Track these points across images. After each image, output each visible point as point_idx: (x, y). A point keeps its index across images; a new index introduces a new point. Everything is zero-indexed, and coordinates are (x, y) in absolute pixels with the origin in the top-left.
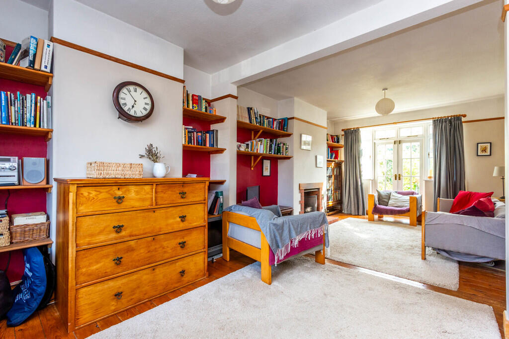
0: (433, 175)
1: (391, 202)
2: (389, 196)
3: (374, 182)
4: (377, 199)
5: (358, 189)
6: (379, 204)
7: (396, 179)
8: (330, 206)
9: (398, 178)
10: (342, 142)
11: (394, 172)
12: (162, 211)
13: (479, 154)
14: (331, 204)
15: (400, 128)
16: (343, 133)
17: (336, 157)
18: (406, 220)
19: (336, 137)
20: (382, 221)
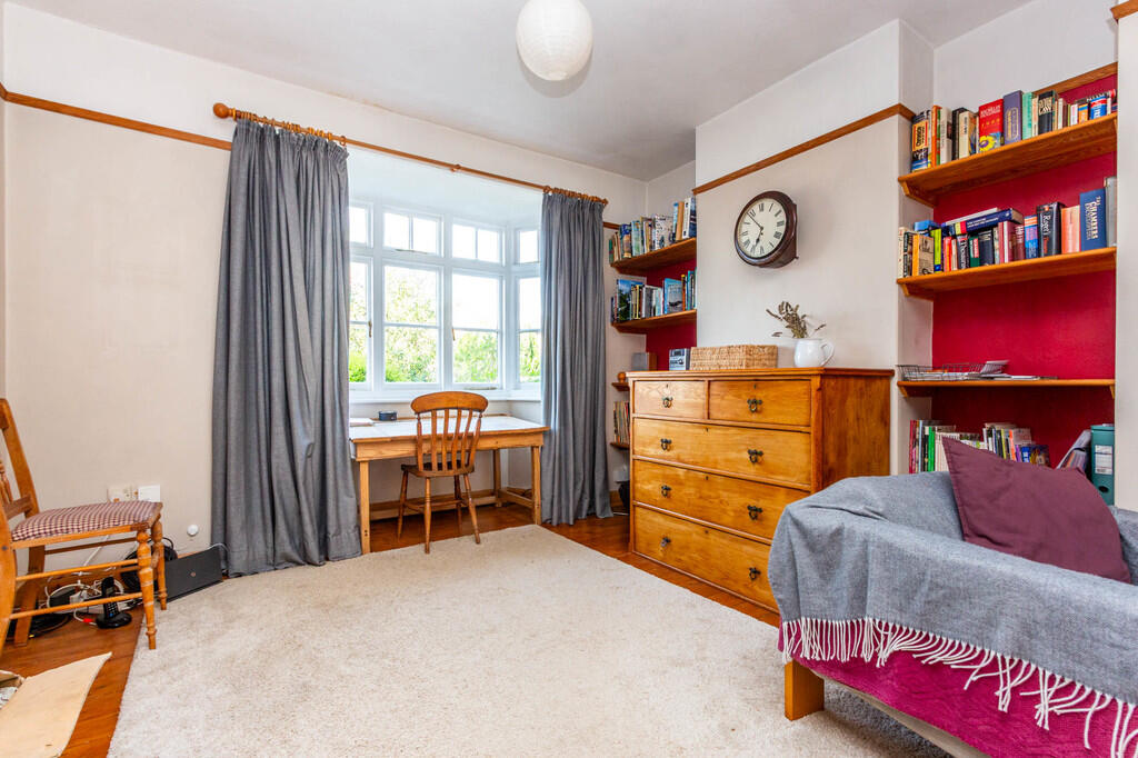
12: (719, 432)
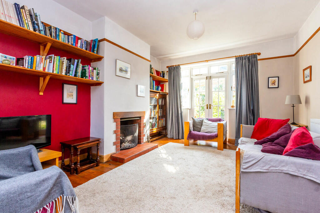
0: (235, 105)
1: (203, 128)
2: (201, 123)
3: (191, 110)
4: (191, 126)
5: (179, 117)
6: (194, 130)
7: (207, 108)
8: (154, 132)
9: (209, 108)
10: (166, 77)
11: (206, 102)
13: (269, 87)
14: (155, 130)
15: (210, 66)
16: (167, 70)
17: (162, 90)
18: (215, 144)
19: (162, 73)
20: (196, 144)
